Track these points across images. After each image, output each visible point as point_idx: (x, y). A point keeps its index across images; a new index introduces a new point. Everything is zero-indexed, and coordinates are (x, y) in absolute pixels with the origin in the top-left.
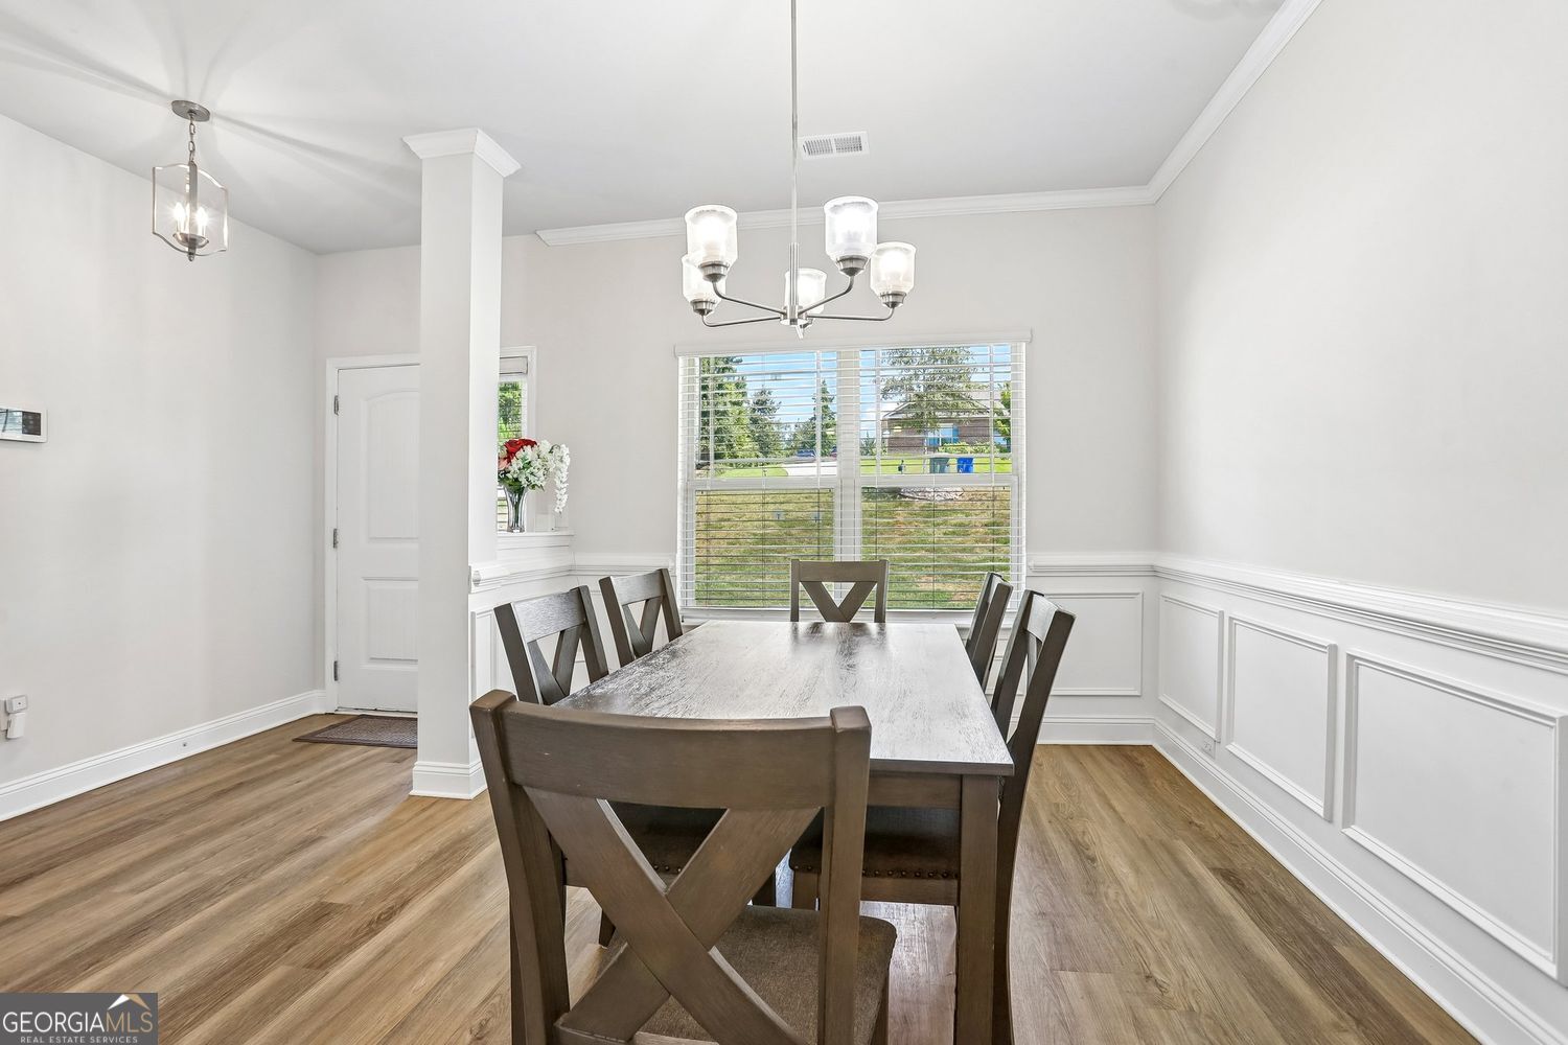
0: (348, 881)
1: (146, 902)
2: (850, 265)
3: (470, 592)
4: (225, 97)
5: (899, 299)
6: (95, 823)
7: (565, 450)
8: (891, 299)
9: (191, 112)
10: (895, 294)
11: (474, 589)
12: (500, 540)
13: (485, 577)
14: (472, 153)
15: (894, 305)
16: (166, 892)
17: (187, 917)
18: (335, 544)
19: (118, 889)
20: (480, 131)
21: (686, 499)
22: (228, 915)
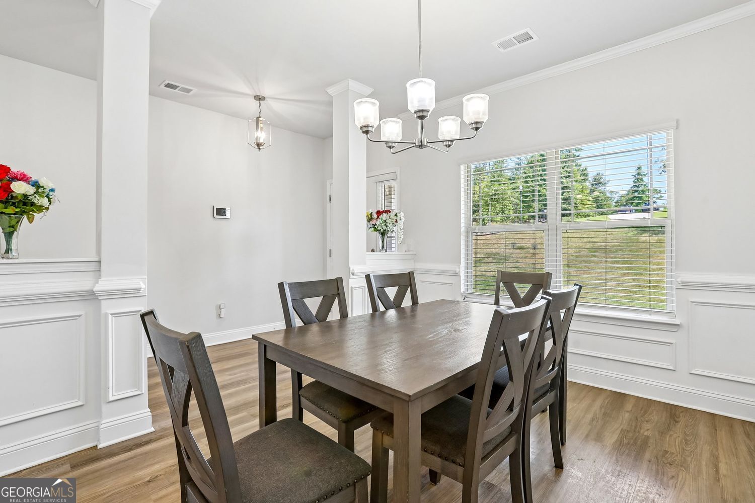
0: (286, 389)
1: (230, 379)
2: (420, 114)
3: (350, 278)
4: (266, 90)
5: (479, 125)
6: (238, 350)
7: (402, 214)
8: (474, 126)
9: (259, 98)
10: (476, 123)
11: (352, 276)
12: (367, 256)
13: (357, 272)
14: (349, 89)
15: (477, 129)
16: (236, 378)
17: (235, 388)
18: (330, 255)
19: (227, 373)
20: (349, 79)
21: (467, 237)
22: (245, 391)
